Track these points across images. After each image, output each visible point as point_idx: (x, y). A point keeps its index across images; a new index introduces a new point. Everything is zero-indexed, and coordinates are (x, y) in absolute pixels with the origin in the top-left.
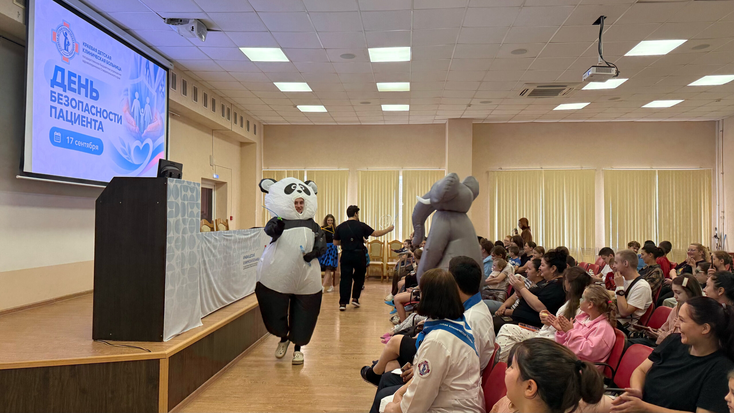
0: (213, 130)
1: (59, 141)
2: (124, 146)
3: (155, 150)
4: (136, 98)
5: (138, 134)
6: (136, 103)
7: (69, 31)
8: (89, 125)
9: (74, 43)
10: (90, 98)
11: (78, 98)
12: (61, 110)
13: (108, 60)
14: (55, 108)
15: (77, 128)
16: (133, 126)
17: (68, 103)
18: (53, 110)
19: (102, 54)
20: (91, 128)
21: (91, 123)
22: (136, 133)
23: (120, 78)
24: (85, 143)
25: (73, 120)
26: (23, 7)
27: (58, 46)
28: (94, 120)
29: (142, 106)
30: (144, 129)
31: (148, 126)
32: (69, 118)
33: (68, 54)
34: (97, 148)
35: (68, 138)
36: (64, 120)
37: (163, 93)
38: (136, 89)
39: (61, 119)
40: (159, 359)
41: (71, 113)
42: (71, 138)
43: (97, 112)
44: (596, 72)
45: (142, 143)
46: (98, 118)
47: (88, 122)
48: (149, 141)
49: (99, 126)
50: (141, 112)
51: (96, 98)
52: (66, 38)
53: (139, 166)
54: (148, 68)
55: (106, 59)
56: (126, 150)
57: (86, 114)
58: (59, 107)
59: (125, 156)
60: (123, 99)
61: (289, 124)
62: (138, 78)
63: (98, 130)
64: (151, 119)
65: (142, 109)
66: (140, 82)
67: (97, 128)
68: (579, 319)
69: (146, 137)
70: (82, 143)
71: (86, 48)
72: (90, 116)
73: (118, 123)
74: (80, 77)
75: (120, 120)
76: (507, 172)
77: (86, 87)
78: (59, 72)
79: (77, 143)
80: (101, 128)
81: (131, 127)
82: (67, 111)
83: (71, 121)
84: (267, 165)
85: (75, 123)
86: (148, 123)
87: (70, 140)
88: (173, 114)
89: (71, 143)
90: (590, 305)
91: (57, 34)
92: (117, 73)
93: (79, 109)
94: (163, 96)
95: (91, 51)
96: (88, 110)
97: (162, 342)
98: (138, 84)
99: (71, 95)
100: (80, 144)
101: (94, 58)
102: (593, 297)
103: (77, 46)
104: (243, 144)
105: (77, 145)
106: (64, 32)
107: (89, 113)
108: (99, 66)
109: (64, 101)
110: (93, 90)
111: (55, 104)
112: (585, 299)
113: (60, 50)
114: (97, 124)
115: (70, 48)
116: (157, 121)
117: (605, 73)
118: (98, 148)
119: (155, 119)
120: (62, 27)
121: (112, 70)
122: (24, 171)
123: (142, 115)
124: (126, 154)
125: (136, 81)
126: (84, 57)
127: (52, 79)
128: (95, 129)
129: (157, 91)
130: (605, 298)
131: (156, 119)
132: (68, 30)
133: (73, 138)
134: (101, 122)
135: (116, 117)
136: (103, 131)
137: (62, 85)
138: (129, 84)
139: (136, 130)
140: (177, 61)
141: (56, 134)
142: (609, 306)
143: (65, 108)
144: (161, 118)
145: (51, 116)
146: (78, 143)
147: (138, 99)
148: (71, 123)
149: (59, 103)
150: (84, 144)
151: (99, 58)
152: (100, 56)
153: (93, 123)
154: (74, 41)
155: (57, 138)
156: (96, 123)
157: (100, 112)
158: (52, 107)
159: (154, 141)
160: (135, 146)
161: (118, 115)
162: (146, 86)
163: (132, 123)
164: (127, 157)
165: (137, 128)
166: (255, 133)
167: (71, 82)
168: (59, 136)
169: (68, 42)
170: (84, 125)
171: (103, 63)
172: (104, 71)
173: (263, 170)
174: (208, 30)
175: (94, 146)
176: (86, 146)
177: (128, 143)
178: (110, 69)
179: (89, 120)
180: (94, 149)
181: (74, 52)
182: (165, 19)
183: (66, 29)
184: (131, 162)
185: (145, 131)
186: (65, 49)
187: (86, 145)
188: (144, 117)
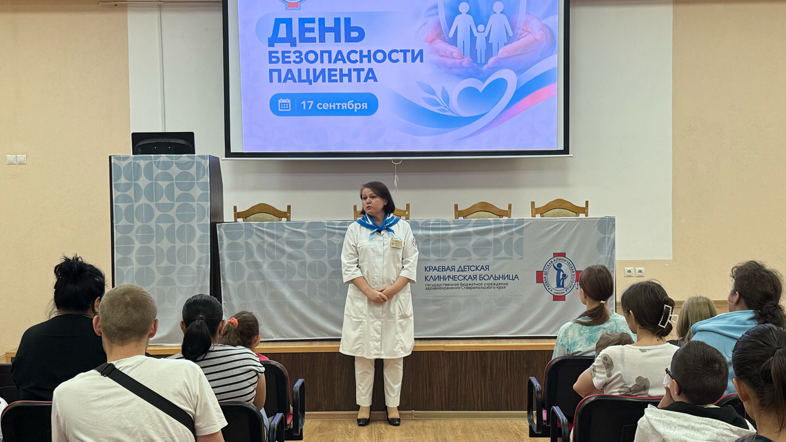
1: (288, 109)
2: (434, 93)
3: (522, 88)
4: (460, 14)
5: (467, 68)
6: (463, 20)
8: (346, 78)
10: (346, 42)
11: (318, 47)
14: (279, 71)
16: (455, 58)
17: (301, 59)
18: (275, 74)
20: (350, 81)
21: (349, 75)
22: (463, 67)
24: (338, 104)
25: (311, 78)
28: (355, 70)
29: (480, 21)
30: (489, 56)
32: (304, 77)
34: (365, 106)
35: (304, 102)
36: (295, 82)
39: (289, 81)
42: (308, 102)
43: (362, 56)
46: (366, 65)
47: (342, 75)
48: (504, 74)
49: (368, 75)
50: (478, 32)
51: (358, 39)
57: (339, 65)
60: (426, 23)
63: (366, 80)
64: (510, 35)
65: (480, 26)
67: (362, 80)
69: (494, 69)
70: (332, 105)
73: (413, 61)
74: (322, 21)
75: (417, 56)
78: (281, 25)
80: (371, 75)
81: (449, 61)
83: (308, 81)
85: (316, 81)
86: (501, 45)
87: (308, 105)
89: (310, 108)
96: (342, 59)
105: (321, 108)
107: (344, 62)
110: (349, 29)
111: (278, 66)
114: (363, 75)
122: (232, 151)
123: (480, 37)
124: (437, 104)
127: (270, 36)
133: (312, 102)
134: (371, 70)
135: (409, 54)
136: (376, 80)
139: (465, 63)
141: (282, 101)
145: (271, 81)
146: (324, 106)
147: (467, 13)
149: (284, 62)
150: (336, 106)
153: (354, 74)
155: (283, 106)
156: (361, 72)
158: (272, 71)
160: (462, 89)
161: (413, 51)
163: (451, 55)
164: (439, 109)
165: (465, 60)
167: (303, 30)
168: (288, 104)
175: (358, 104)
179: (346, 72)
180: (359, 108)
184: (453, 115)
185: (491, 61)
188: (487, 38)
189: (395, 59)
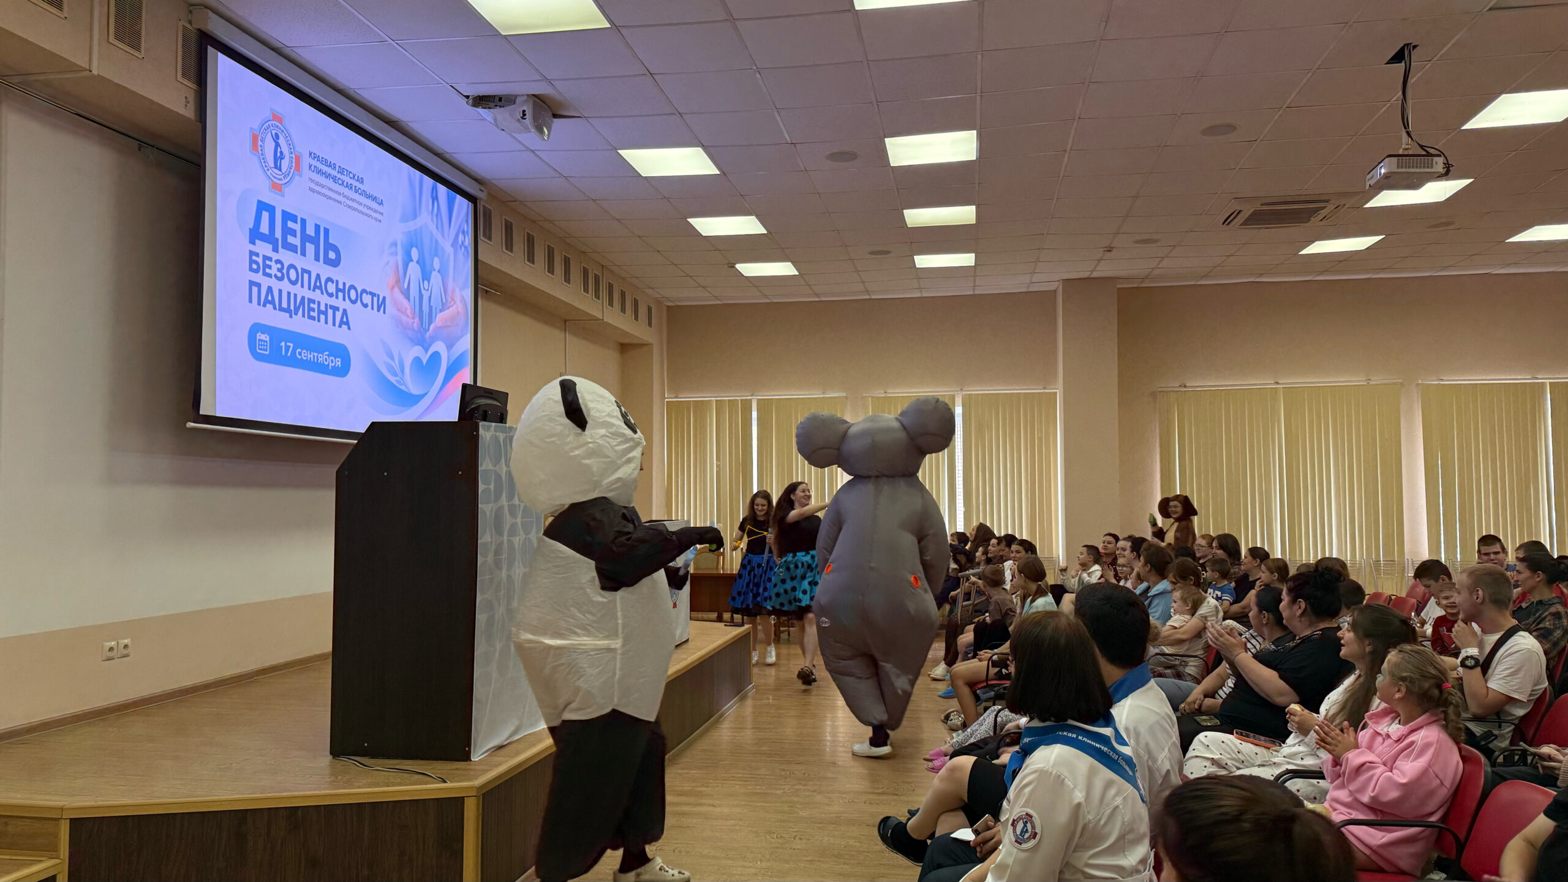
0: (565, 321)
1: (266, 351)
2: (392, 358)
3: (452, 365)
4: (412, 261)
5: (417, 332)
6: (414, 269)
7: (283, 131)
8: (322, 317)
9: (292, 154)
10: (324, 263)
11: (300, 262)
12: (270, 289)
13: (358, 185)
14: (259, 285)
15: (299, 324)
16: (408, 316)
17: (283, 274)
18: (255, 289)
19: (345, 173)
20: (326, 322)
21: (325, 313)
22: (414, 330)
23: (380, 221)
24: (316, 354)
25: (292, 308)
26: (194, 87)
27: (263, 161)
28: (332, 307)
29: (426, 276)
30: (430, 322)
31: (437, 318)
32: (284, 305)
33: (281, 177)
34: (338, 363)
35: (283, 344)
36: (275, 308)
37: (466, 248)
38: (413, 241)
39: (269, 306)
40: (464, 797)
41: (289, 293)
42: (288, 344)
43: (338, 290)
44: (1398, 167)
45: (426, 350)
46: (339, 303)
47: (320, 312)
48: (439, 347)
49: (342, 318)
50: (424, 289)
51: (335, 263)
52: (277, 145)
53: (420, 397)
54: (435, 198)
55: (355, 183)
56: (396, 365)
57: (316, 295)
58: (265, 282)
59: (392, 379)
60: (388, 263)
61: (719, 302)
62: (418, 219)
63: (340, 326)
64: (444, 301)
65: (426, 282)
66: (421, 227)
67: (337, 323)
68: (1374, 720)
69: (433, 339)
70: (310, 354)
71: (314, 163)
72: (324, 300)
73: (379, 310)
74: (303, 221)
75: (382, 305)
76: (1199, 393)
77: (315, 241)
78: (264, 212)
79: (300, 354)
80: (345, 322)
81: (404, 318)
82: (280, 291)
83: (287, 310)
84: (675, 389)
85: (296, 314)
86: (438, 310)
87: (287, 348)
88: (487, 291)
89: (289, 354)
90: (1399, 691)
91: (260, 138)
92: (376, 211)
93: (302, 286)
94: (466, 253)
95: (325, 168)
96: (320, 288)
97: (468, 763)
98: (416, 230)
99: (287, 257)
100: (306, 355)
101: (329, 183)
102: (1405, 674)
103: (298, 159)
104: (626, 348)
105: (300, 357)
106: (274, 132)
107: (322, 293)
108: (340, 198)
109: (274, 271)
110: (329, 246)
111: (258, 278)
112: (1388, 678)
113: (266, 169)
114: (339, 315)
115: (285, 164)
116: (455, 306)
117: (1418, 170)
118: (340, 363)
119: (450, 303)
120: (270, 123)
121: (365, 205)
122: (201, 412)
123: (426, 295)
124: (395, 374)
125: (412, 226)
126: (312, 181)
127: (251, 227)
128: (334, 324)
129: (454, 244)
130: (1434, 677)
131: (453, 302)
132: (280, 129)
133: (291, 345)
134: (345, 311)
135: (375, 299)
136: (349, 328)
137: (270, 239)
138: (398, 232)
139: (415, 325)
140: (493, 182)
141: (261, 336)
142: (1445, 695)
143: (276, 285)
144: (463, 300)
145: (250, 301)
146: (303, 354)
147: (417, 262)
148: (288, 315)
149: (266, 274)
150: (314, 356)
151: (340, 182)
152: (342, 177)
153: (330, 312)
154: (292, 150)
155: (262, 345)
156: (337, 312)
157: (343, 291)
158: (252, 283)
159: (449, 347)
160: (412, 358)
161: (378, 295)
162: (432, 233)
163: (406, 311)
164: (397, 381)
165: (416, 321)
166: (650, 324)
167: (287, 231)
168: (266, 342)
169: (281, 153)
170: (313, 318)
171: (347, 191)
172: (350, 207)
173: (666, 400)
174: (555, 116)
175: (333, 358)
176: (318, 360)
177: (399, 352)
178: (361, 204)
179: (323, 308)
180: (333, 365)
181: (292, 171)
182: (467, 97)
183: (277, 127)
184: (406, 390)
185: (431, 327)
186: (276, 167)
187: (317, 356)
188: (430, 298)
189: (365, 303)
